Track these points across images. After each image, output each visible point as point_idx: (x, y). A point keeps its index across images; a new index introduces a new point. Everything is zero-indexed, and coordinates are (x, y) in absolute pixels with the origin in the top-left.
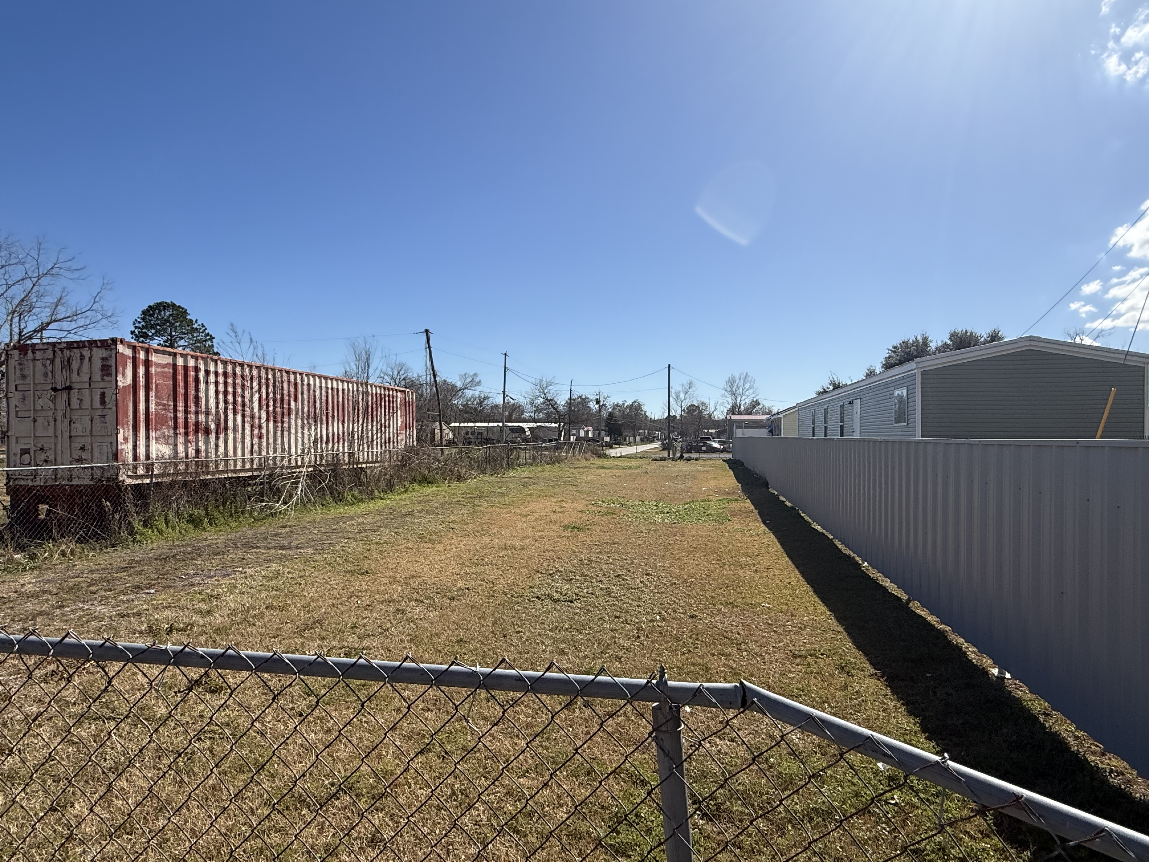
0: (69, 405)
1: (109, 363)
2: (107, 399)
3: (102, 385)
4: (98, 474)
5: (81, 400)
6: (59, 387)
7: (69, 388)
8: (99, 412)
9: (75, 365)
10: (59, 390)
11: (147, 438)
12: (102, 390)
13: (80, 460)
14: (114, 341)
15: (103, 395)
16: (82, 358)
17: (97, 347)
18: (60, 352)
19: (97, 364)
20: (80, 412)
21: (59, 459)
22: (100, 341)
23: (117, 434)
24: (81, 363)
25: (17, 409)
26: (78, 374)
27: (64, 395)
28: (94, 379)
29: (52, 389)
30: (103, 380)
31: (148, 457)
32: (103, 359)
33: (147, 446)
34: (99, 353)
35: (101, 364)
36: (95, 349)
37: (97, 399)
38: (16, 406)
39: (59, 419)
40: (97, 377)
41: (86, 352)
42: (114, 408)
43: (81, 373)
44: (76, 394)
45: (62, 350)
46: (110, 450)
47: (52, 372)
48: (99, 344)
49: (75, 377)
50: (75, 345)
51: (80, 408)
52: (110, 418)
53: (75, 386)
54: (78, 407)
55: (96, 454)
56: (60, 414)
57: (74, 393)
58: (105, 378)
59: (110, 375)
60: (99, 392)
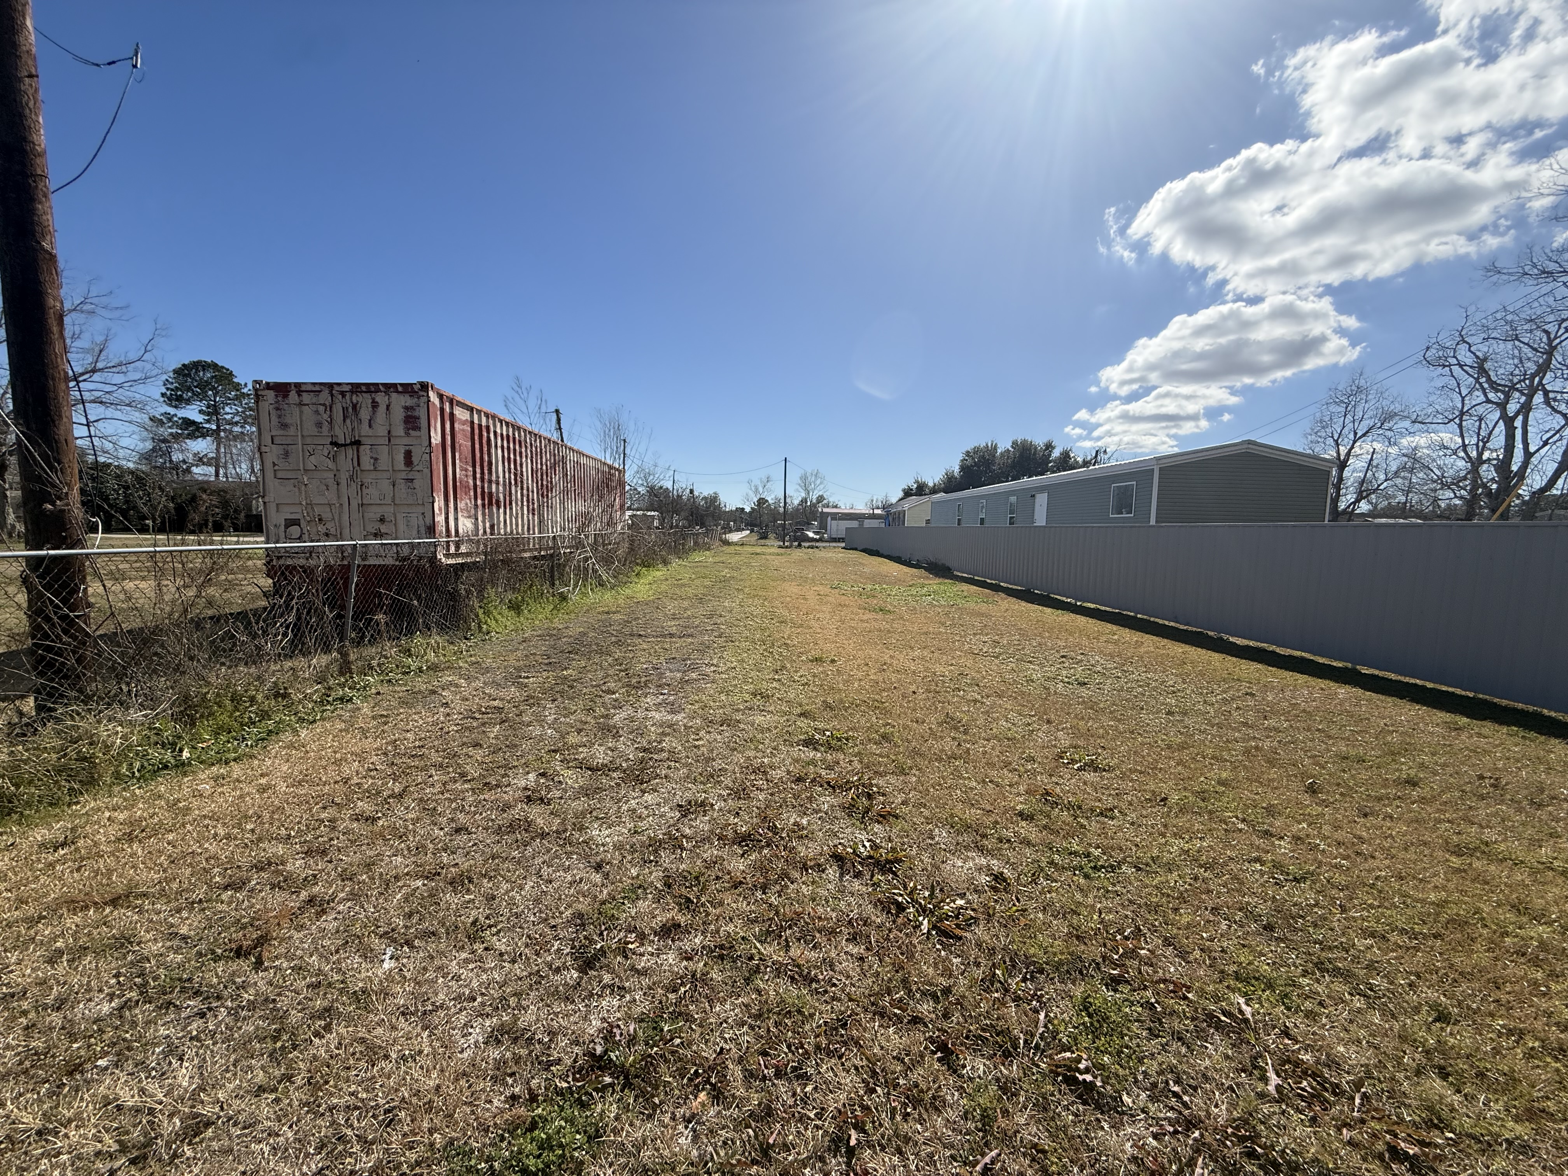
0: (359, 464)
1: (416, 414)
2: (415, 460)
3: (406, 441)
5: (376, 459)
6: (341, 441)
7: (357, 443)
8: (403, 475)
9: (365, 414)
10: (342, 445)
11: (456, 509)
12: (407, 448)
13: (377, 535)
14: (424, 386)
15: (408, 455)
16: (375, 405)
17: (397, 392)
18: (340, 396)
19: (398, 414)
20: (373, 475)
21: (346, 531)
22: (401, 384)
23: (433, 503)
24: (374, 412)
25: (276, 468)
26: (370, 426)
27: (350, 451)
28: (393, 433)
29: (332, 443)
30: (407, 434)
31: (457, 531)
32: (406, 408)
33: (456, 519)
34: (400, 401)
35: (404, 414)
36: (394, 395)
37: (400, 458)
38: (274, 464)
39: (343, 482)
40: (399, 430)
41: (381, 398)
42: (427, 471)
43: (373, 425)
44: (368, 452)
45: (343, 394)
46: (421, 522)
47: (331, 423)
48: (400, 389)
49: (365, 429)
50: (364, 389)
51: (375, 470)
52: (420, 483)
53: (364, 440)
54: (372, 468)
55: (402, 526)
56: (344, 477)
57: (365, 450)
58: (411, 432)
59: (418, 428)
60: (402, 450)
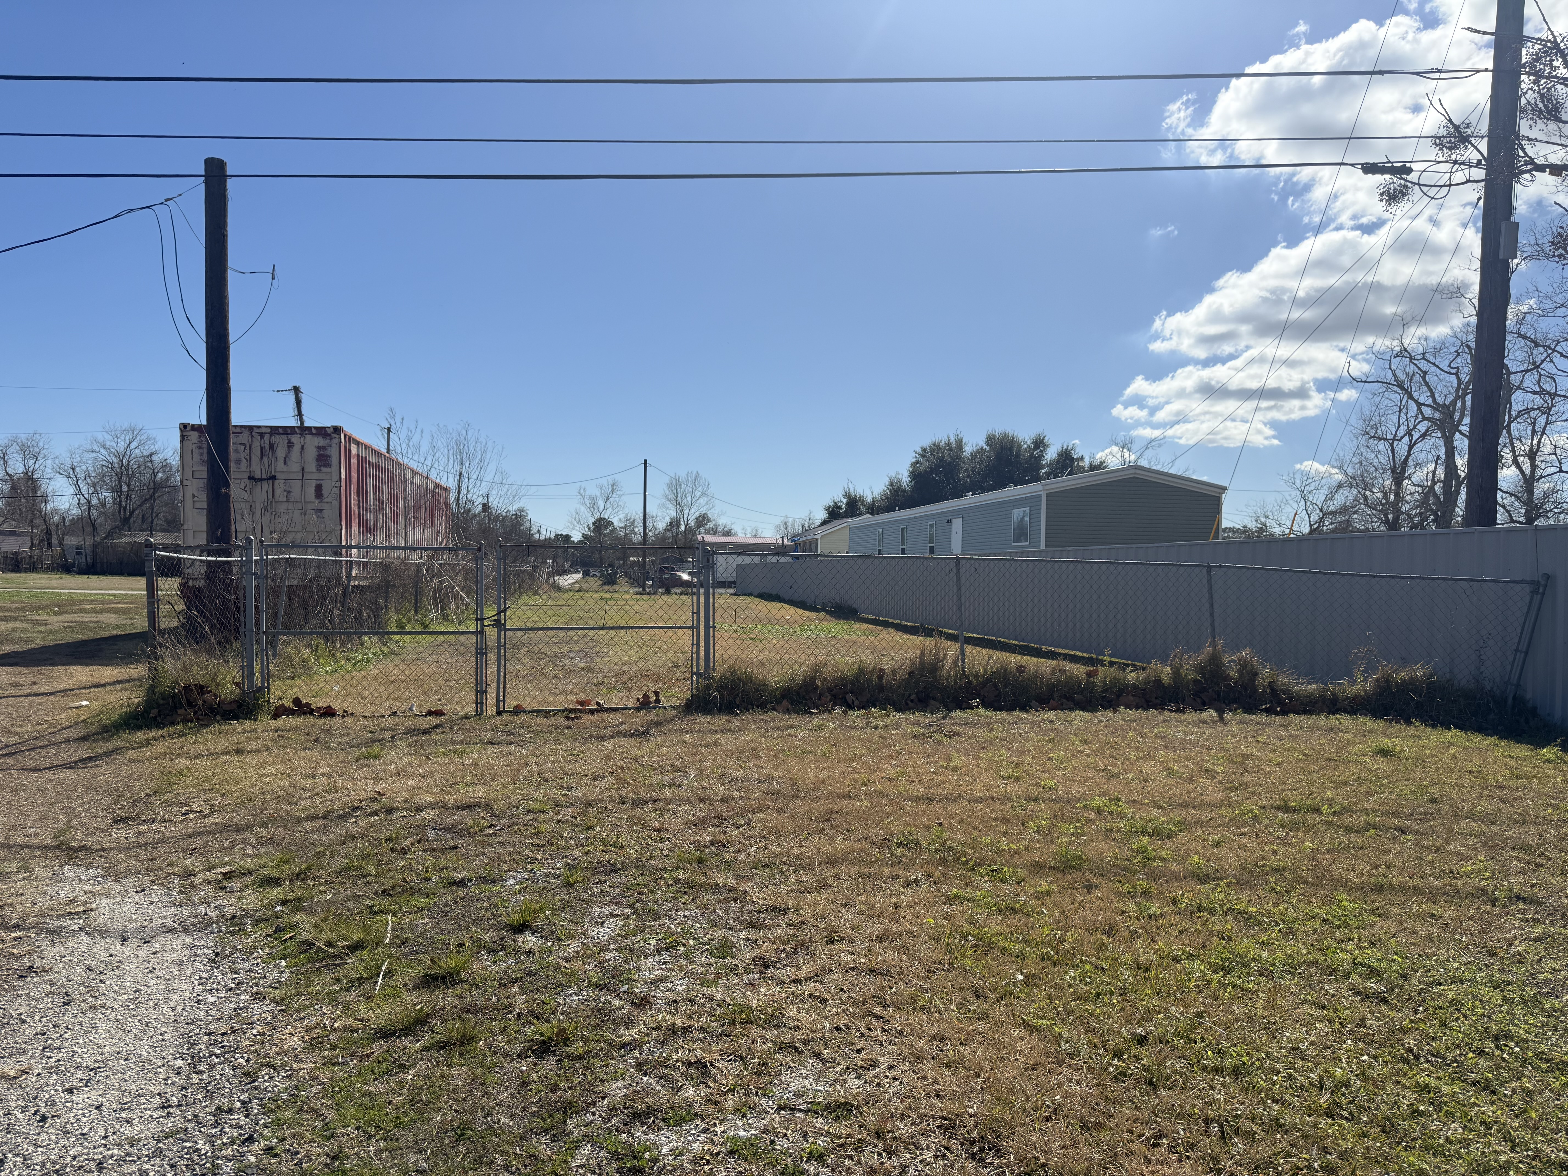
0: (273, 497)
1: (328, 453)
2: (325, 492)
3: (317, 476)
5: (289, 492)
6: (258, 476)
7: (273, 478)
8: (313, 506)
9: (281, 452)
10: (259, 480)
12: (318, 482)
14: (337, 430)
15: (319, 488)
16: (290, 445)
17: (312, 434)
18: (259, 437)
19: (311, 453)
20: (285, 506)
22: (315, 428)
23: (339, 530)
24: (289, 452)
25: (196, 499)
26: (285, 463)
27: (266, 485)
28: (306, 470)
29: (250, 478)
30: (319, 470)
32: (319, 448)
34: (314, 442)
35: (317, 453)
36: (309, 437)
37: (311, 491)
38: (194, 496)
39: (258, 512)
40: (311, 466)
41: (296, 440)
42: (336, 502)
43: (288, 463)
44: (282, 486)
45: (262, 435)
47: (248, 460)
48: (314, 431)
49: (280, 465)
50: (281, 431)
51: (288, 501)
52: (328, 513)
53: (278, 476)
54: (285, 499)
56: (258, 507)
57: (280, 485)
58: (322, 468)
59: (330, 466)
60: (314, 483)
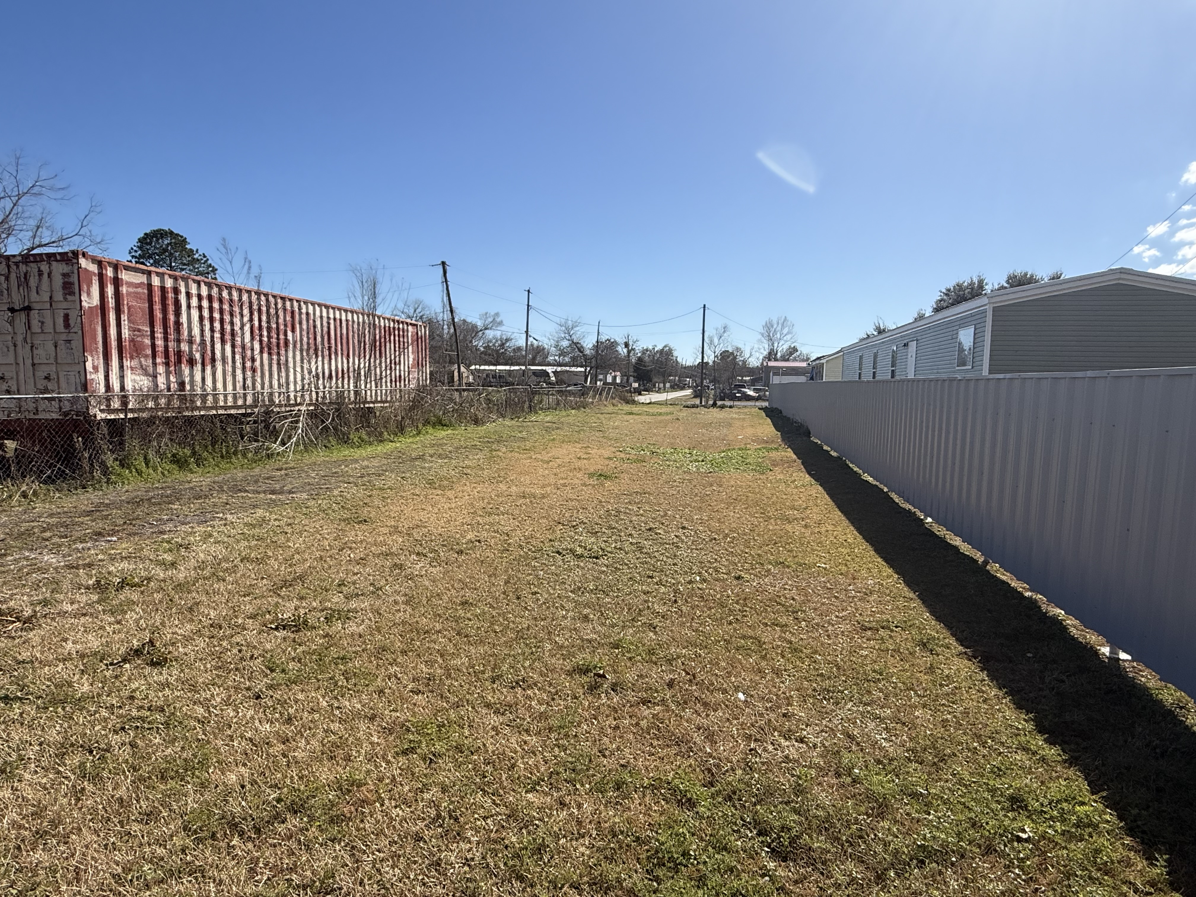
0: (29, 328)
1: (71, 280)
2: (72, 322)
3: (65, 305)
4: (67, 407)
5: (43, 323)
6: (17, 308)
7: (28, 309)
8: (64, 337)
9: (33, 282)
10: (17, 311)
11: (121, 367)
12: (66, 311)
13: (46, 391)
14: (76, 254)
15: (66, 317)
17: (57, 261)
18: (15, 267)
19: (58, 281)
20: (42, 337)
21: (22, 389)
22: (59, 254)
23: (85, 362)
24: (40, 280)
26: (38, 293)
27: (23, 315)
28: (55, 298)
29: (9, 309)
30: (65, 299)
31: (122, 388)
32: (64, 275)
33: (122, 377)
34: (59, 268)
35: (62, 281)
36: (54, 264)
37: (60, 321)
39: (19, 343)
40: (59, 296)
41: (44, 267)
42: (80, 332)
43: (40, 292)
44: (37, 316)
45: (17, 264)
46: (78, 380)
47: (8, 290)
48: (58, 257)
49: (34, 296)
50: (32, 259)
51: (42, 332)
52: (76, 344)
53: (34, 306)
54: (40, 331)
55: (63, 384)
56: (19, 339)
57: (34, 314)
58: (68, 297)
59: (72, 293)
60: (62, 313)
